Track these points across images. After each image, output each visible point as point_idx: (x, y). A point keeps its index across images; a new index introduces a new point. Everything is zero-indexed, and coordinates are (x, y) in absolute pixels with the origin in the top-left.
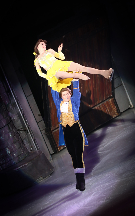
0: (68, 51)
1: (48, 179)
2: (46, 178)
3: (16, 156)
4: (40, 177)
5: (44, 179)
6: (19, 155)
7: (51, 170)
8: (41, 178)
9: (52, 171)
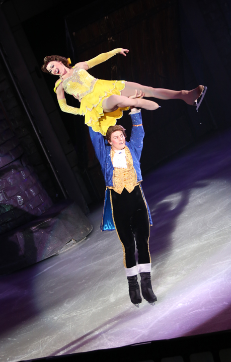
0: (113, 41)
1: (84, 243)
2: (80, 242)
3: (32, 208)
4: (71, 240)
5: (77, 244)
6: (38, 206)
7: (88, 229)
8: (73, 241)
9: (90, 230)
